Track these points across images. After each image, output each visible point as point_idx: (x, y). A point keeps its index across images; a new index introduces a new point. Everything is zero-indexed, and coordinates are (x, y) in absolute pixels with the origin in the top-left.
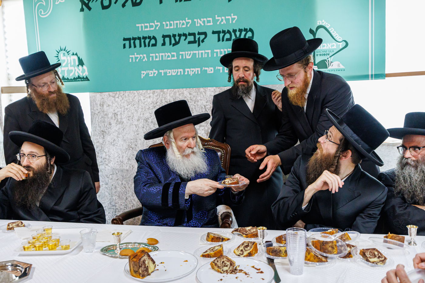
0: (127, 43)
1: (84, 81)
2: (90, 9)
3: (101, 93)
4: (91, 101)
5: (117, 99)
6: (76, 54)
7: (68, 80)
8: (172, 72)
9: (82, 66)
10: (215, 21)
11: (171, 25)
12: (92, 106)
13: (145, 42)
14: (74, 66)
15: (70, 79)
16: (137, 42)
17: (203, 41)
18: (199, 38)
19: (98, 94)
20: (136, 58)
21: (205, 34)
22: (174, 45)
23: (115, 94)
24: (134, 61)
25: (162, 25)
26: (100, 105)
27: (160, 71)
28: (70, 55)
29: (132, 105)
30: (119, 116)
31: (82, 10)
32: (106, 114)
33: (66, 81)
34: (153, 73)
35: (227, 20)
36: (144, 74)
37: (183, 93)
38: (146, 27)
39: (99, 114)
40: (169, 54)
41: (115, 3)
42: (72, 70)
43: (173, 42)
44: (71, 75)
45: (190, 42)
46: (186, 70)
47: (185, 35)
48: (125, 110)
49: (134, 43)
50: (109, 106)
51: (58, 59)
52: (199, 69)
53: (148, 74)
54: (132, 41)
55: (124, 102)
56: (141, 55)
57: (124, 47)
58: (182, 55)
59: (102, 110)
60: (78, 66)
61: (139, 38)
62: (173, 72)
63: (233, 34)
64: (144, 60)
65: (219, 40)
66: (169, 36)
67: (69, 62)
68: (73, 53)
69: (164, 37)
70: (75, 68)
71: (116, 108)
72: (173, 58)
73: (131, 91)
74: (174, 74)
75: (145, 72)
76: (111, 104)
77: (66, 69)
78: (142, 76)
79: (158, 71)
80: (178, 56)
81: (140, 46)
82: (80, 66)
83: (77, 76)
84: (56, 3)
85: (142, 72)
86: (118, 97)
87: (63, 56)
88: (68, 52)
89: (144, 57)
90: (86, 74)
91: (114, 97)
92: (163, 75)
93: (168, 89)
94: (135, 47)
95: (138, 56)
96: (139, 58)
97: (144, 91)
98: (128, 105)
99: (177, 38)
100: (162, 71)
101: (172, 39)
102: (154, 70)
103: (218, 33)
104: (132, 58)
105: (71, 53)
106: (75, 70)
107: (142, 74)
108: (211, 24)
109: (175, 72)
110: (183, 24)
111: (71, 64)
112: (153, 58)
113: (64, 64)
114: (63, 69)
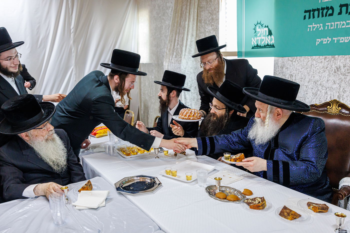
0: (307, 14)
1: (271, 47)
3: (282, 57)
4: (274, 64)
5: (294, 63)
6: (268, 27)
7: (260, 47)
9: (271, 36)
12: (275, 67)
13: (322, 13)
14: (265, 36)
15: (261, 46)
16: (316, 13)
19: (280, 58)
20: (313, 27)
23: (293, 59)
24: (311, 30)
26: (281, 68)
27: (334, 39)
28: (263, 27)
29: (306, 69)
30: (294, 77)
32: (284, 75)
33: (259, 47)
34: (326, 40)
36: (318, 41)
39: (279, 74)
40: (344, 22)
42: (263, 39)
43: (349, 10)
44: (263, 43)
48: (300, 72)
49: (313, 14)
50: (287, 68)
51: (255, 31)
53: (322, 42)
55: (299, 66)
56: (318, 25)
57: (305, 18)
59: (282, 72)
60: (268, 36)
61: (318, 10)
62: (346, 39)
64: (320, 29)
66: (346, 5)
67: (262, 33)
68: (265, 26)
69: (341, 6)
70: (265, 37)
71: (293, 70)
72: (347, 26)
73: (306, 57)
74: (346, 41)
75: (320, 40)
76: (289, 67)
77: (259, 38)
78: (317, 43)
79: (332, 39)
81: (318, 17)
82: (269, 36)
83: (266, 44)
85: (317, 40)
86: (295, 62)
87: (259, 29)
88: (262, 25)
89: (320, 26)
90: (273, 42)
91: (292, 61)
92: (336, 42)
93: (339, 55)
94: (314, 17)
95: (316, 26)
96: (316, 27)
97: (317, 57)
98: (302, 69)
100: (336, 39)
101: (349, 7)
102: (328, 37)
104: (310, 28)
105: (264, 26)
106: (266, 39)
107: (317, 42)
109: (348, 40)
111: (263, 35)
112: (328, 27)
113: (258, 35)
114: (258, 38)
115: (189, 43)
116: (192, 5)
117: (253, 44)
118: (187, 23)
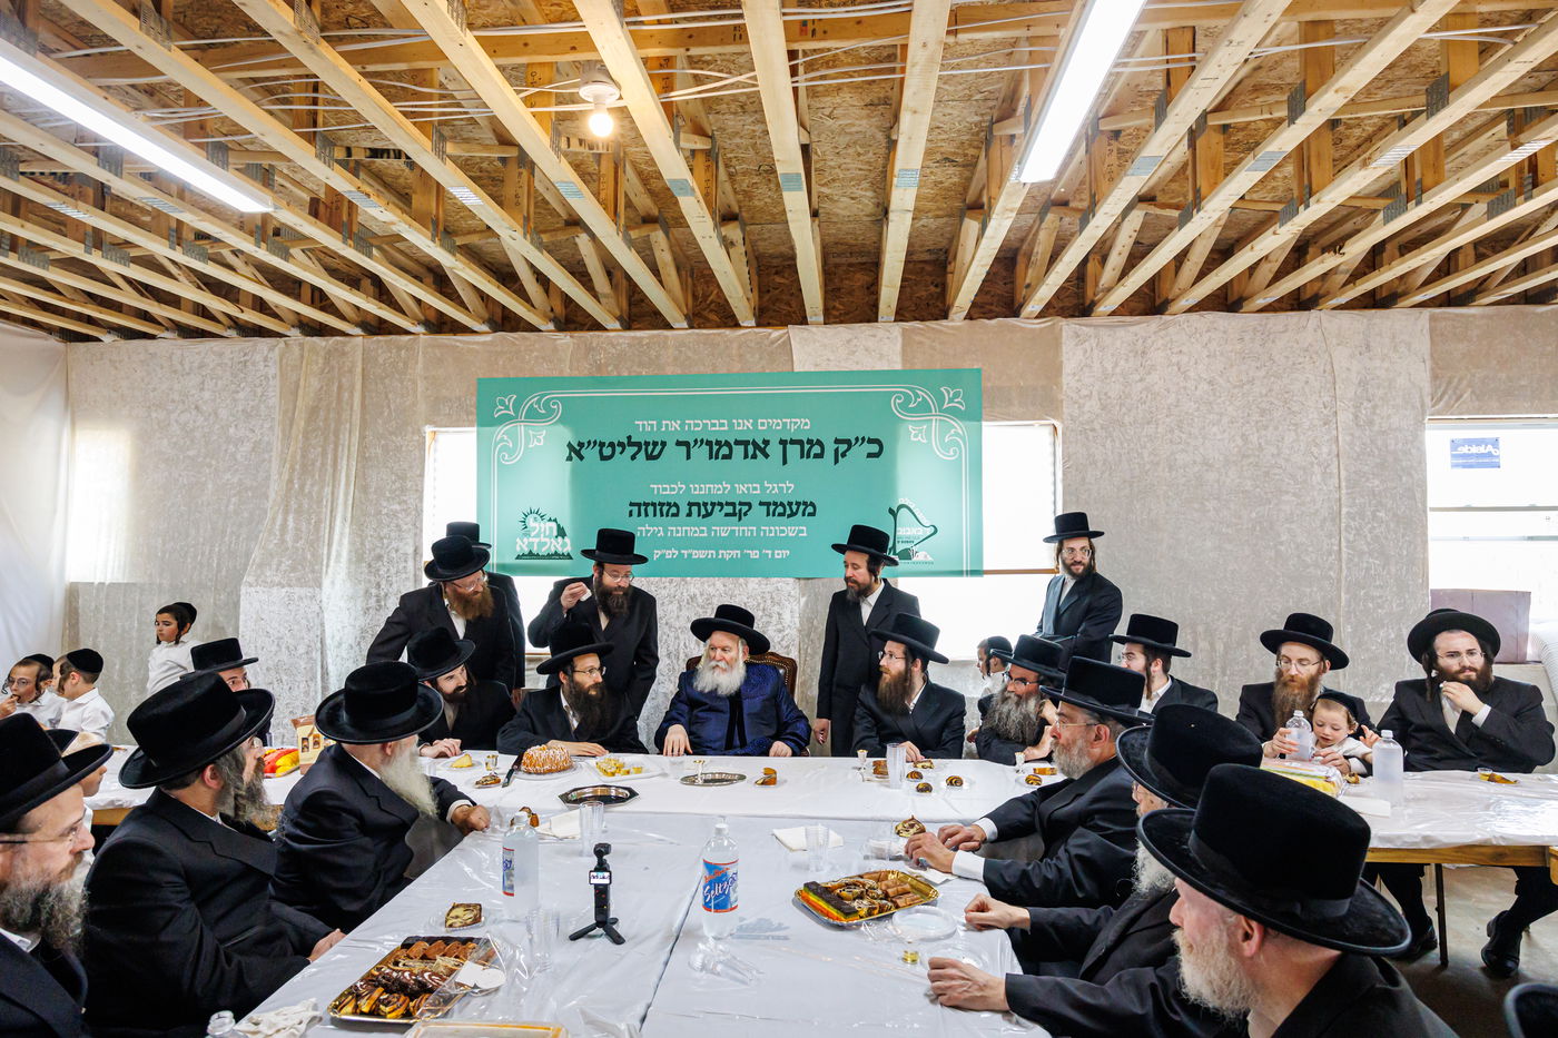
0: (635, 509)
1: (563, 559)
2: (581, 458)
6: (555, 520)
7: (538, 557)
8: (699, 554)
9: (563, 538)
10: (764, 489)
11: (701, 489)
13: (661, 510)
14: (550, 537)
15: (540, 555)
16: (650, 509)
17: (745, 514)
18: (740, 510)
20: (648, 531)
21: (749, 505)
22: (704, 517)
25: (688, 489)
27: (682, 551)
28: (544, 520)
31: (569, 458)
33: (534, 557)
34: (671, 553)
35: (781, 489)
36: (657, 554)
37: (714, 585)
38: (665, 489)
40: (696, 528)
41: (621, 453)
42: (546, 543)
43: (703, 512)
44: (544, 549)
45: (727, 515)
46: (721, 552)
47: (720, 504)
49: (646, 510)
51: (525, 525)
52: (739, 552)
53: (663, 556)
54: (643, 508)
56: (655, 528)
57: (631, 514)
58: (716, 531)
60: (556, 537)
61: (654, 504)
62: (701, 553)
63: (788, 507)
64: (659, 535)
65: (768, 514)
66: (698, 504)
67: (542, 531)
68: (550, 518)
69: (691, 504)
70: (550, 539)
72: (701, 535)
74: (702, 557)
75: (659, 552)
77: (537, 540)
78: (656, 557)
79: (679, 552)
80: (709, 531)
81: (655, 515)
82: (560, 538)
83: (553, 551)
84: (531, 446)
85: (655, 551)
87: (533, 522)
88: (541, 517)
89: (659, 531)
90: (565, 549)
92: (686, 556)
93: (692, 576)
94: (647, 515)
95: (651, 528)
96: (651, 531)
97: (657, 579)
99: (709, 508)
100: (685, 552)
101: (702, 508)
102: (673, 549)
103: (768, 504)
104: (641, 531)
105: (547, 518)
106: (551, 542)
108: (758, 492)
109: (704, 554)
110: (719, 489)
111: (544, 535)
112: (672, 534)
113: (533, 534)
114: (531, 540)
115: (336, 537)
116: (343, 450)
117: (518, 549)
118: (328, 490)
